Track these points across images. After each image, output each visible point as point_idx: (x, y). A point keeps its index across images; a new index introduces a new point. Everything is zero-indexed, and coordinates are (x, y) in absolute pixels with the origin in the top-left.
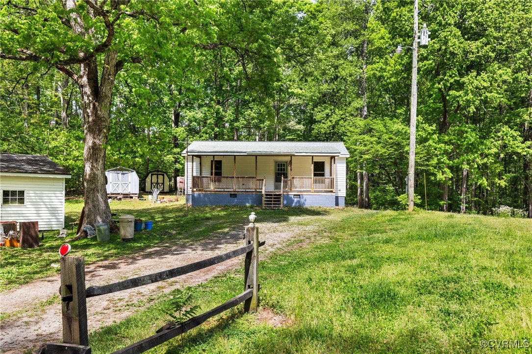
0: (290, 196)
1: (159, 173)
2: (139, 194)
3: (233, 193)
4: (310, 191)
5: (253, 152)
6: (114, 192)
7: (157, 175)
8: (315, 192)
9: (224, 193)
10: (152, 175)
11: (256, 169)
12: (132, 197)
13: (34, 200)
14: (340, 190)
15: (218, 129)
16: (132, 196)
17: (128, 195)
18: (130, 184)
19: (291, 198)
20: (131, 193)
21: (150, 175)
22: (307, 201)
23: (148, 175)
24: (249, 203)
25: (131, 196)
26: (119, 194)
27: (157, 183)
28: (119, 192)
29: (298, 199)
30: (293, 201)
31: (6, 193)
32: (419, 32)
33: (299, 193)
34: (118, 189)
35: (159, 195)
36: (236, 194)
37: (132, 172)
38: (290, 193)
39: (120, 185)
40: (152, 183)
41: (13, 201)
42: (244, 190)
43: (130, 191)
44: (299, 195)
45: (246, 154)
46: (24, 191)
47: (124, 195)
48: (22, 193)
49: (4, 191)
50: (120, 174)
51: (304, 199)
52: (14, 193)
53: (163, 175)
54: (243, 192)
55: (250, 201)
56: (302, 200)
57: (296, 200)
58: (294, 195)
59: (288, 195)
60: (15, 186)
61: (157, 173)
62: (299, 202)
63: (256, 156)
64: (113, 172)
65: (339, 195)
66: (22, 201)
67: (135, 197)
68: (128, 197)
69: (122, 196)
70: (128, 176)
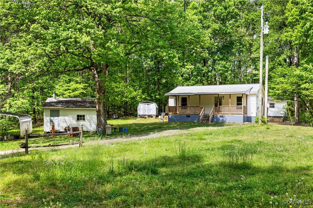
0: (218, 117)
2: (156, 115)
3: (188, 115)
4: (228, 114)
5: (201, 93)
6: (144, 114)
8: (231, 114)
9: (184, 115)
11: (200, 102)
12: (152, 117)
13: (89, 119)
14: (252, 113)
15: (200, 78)
16: (153, 116)
17: (150, 115)
18: (151, 110)
19: (218, 118)
20: (152, 114)
22: (227, 119)
24: (196, 120)
26: (146, 115)
28: (146, 114)
29: (222, 118)
30: (220, 119)
31: (78, 116)
32: (263, 27)
33: (223, 115)
35: (165, 115)
36: (189, 116)
37: (152, 103)
38: (218, 115)
39: (146, 111)
41: (81, 119)
42: (194, 113)
44: (223, 116)
45: (194, 94)
46: (84, 115)
47: (148, 115)
48: (84, 116)
49: (77, 115)
50: (146, 105)
51: (226, 118)
52: (81, 116)
54: (193, 114)
55: (197, 120)
56: (225, 119)
57: (221, 119)
58: (220, 116)
59: (217, 116)
60: (81, 113)
62: (222, 120)
63: (200, 95)
64: (143, 104)
65: (252, 116)
66: (84, 119)
67: (154, 117)
68: (150, 117)
69: (147, 116)
70: (150, 106)
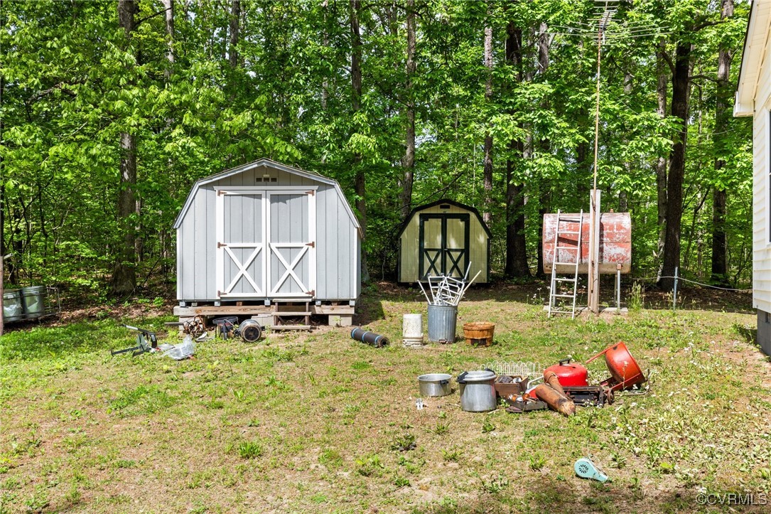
1: (448, 211)
2: (358, 301)
6: (237, 294)
7: (444, 218)
10: (424, 218)
12: (323, 320)
16: (325, 310)
18: (312, 251)
20: (320, 296)
21: (416, 219)
23: (408, 219)
25: (319, 310)
26: (259, 302)
27: (444, 251)
28: (259, 294)
34: (257, 277)
37: (323, 186)
39: (265, 258)
40: (423, 252)
43: (312, 287)
47: (282, 305)
50: (265, 203)
53: (465, 218)
61: (441, 211)
64: (230, 190)
67: (341, 320)
68: (299, 319)
69: (274, 312)
70: (304, 210)
